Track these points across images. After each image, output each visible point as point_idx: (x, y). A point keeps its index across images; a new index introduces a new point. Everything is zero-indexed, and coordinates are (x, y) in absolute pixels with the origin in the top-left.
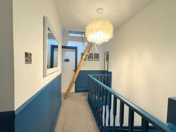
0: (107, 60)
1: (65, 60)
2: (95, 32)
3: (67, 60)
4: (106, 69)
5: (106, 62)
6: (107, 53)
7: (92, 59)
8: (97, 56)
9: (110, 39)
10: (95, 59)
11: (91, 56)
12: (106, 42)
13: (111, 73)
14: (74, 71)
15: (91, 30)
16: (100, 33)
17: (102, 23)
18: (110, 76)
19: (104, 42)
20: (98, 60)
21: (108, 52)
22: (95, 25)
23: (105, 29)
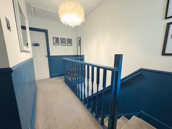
0: (80, 45)
1: (34, 45)
2: (69, 13)
3: (37, 45)
4: (79, 54)
5: (79, 47)
6: (79, 39)
7: (65, 45)
8: (70, 41)
9: (82, 22)
10: (68, 45)
11: (64, 41)
12: (78, 25)
13: (83, 56)
14: (47, 57)
15: (64, 10)
16: (73, 14)
17: (75, 5)
18: (83, 59)
19: (77, 25)
20: (71, 45)
21: (80, 37)
22: (68, 6)
23: (78, 11)
